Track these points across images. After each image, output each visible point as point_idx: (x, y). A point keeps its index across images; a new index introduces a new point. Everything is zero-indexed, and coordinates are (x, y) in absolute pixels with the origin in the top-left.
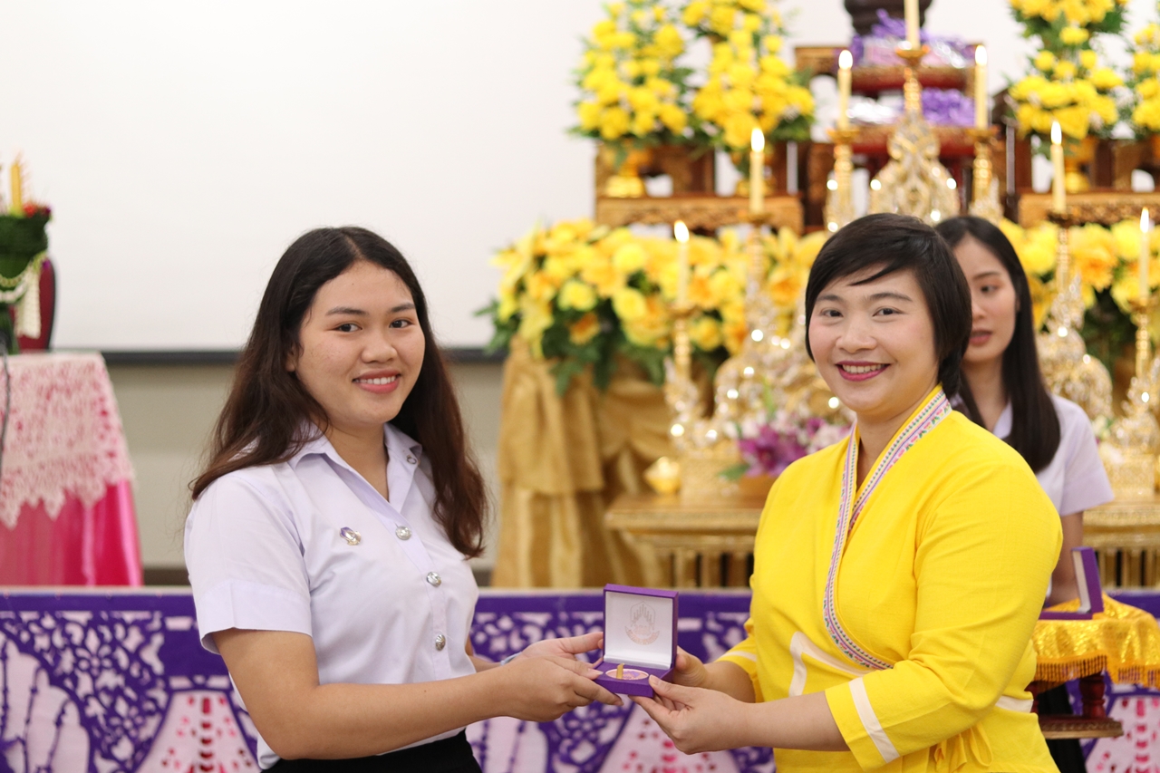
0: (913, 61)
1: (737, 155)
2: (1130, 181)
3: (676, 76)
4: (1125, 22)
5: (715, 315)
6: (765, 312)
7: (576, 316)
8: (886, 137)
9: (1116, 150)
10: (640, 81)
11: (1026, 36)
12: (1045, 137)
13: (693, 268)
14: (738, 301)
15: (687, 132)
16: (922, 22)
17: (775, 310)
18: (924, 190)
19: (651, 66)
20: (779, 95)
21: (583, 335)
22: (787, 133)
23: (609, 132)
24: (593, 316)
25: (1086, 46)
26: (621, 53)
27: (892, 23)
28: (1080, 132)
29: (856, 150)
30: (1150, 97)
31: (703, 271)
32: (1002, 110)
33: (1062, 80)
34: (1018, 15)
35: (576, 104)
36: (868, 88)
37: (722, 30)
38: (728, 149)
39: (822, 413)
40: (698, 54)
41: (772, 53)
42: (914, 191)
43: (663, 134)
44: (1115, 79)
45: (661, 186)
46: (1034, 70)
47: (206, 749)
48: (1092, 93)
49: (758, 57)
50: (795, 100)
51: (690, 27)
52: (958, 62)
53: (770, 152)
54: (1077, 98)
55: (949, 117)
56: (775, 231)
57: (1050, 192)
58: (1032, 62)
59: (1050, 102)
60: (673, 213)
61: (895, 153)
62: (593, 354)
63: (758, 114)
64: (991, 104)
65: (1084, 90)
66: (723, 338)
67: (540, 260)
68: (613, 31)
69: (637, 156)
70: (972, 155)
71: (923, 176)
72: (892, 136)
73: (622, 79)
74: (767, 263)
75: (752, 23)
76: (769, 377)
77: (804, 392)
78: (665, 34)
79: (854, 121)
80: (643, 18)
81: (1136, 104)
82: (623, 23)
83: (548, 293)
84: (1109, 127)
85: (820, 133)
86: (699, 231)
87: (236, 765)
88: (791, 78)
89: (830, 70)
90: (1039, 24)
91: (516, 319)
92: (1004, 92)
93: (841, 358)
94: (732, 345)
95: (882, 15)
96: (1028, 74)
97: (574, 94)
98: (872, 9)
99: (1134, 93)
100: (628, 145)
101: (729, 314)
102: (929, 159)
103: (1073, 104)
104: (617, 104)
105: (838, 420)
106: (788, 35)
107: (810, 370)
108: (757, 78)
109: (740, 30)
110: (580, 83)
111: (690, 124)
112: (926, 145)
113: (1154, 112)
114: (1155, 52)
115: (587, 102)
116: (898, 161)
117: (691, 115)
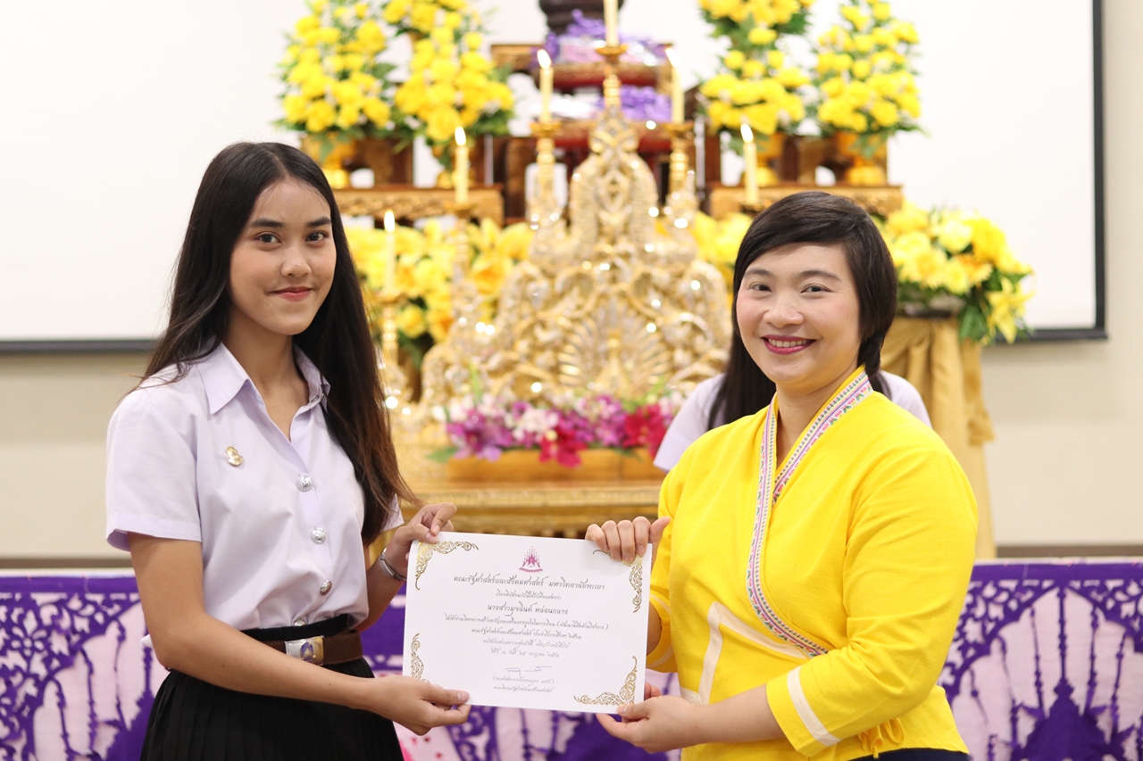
0: (612, 58)
1: (439, 148)
2: (813, 176)
3: (377, 71)
4: (811, 25)
5: (420, 303)
6: (470, 299)
8: (586, 131)
9: (802, 146)
10: (344, 75)
11: (715, 36)
12: (735, 133)
13: (398, 257)
14: (444, 289)
15: (391, 126)
17: (481, 298)
18: (623, 181)
19: (355, 62)
20: (480, 90)
22: (488, 127)
23: (314, 125)
25: (773, 47)
26: (326, 47)
27: (587, 23)
28: (769, 129)
29: (558, 144)
30: (835, 95)
31: (407, 260)
32: (692, 107)
33: (751, 78)
34: (707, 15)
35: (283, 96)
36: (566, 86)
37: (424, 27)
39: (527, 397)
40: (400, 49)
41: (472, 49)
42: (614, 182)
43: (368, 127)
44: (802, 78)
45: (364, 178)
46: (724, 68)
48: (781, 92)
49: (460, 54)
50: (494, 96)
51: (392, 24)
52: (650, 61)
53: (472, 144)
54: (766, 97)
55: (644, 112)
56: (475, 221)
57: (741, 185)
58: (722, 60)
59: (740, 100)
60: (378, 205)
61: (595, 146)
63: (460, 108)
64: (684, 100)
65: (773, 89)
66: (427, 325)
68: (317, 27)
69: (342, 149)
70: (668, 150)
71: (623, 169)
72: (591, 133)
73: (326, 73)
74: (472, 253)
75: (453, 20)
76: (475, 362)
77: (508, 377)
78: (367, 30)
79: (554, 115)
80: (346, 14)
81: (821, 102)
82: (326, 19)
84: (795, 124)
85: (518, 128)
86: (404, 222)
88: (491, 73)
89: (527, 68)
90: (728, 25)
92: (695, 90)
93: (769, 332)
94: (436, 332)
95: (577, 14)
96: (718, 73)
97: (281, 88)
98: (567, 9)
99: (820, 91)
100: (333, 137)
101: (431, 301)
102: (628, 152)
103: (762, 102)
104: (322, 97)
105: (542, 404)
106: (487, 33)
107: (513, 356)
108: (459, 74)
109: (442, 27)
110: (285, 78)
111: (392, 118)
112: (626, 139)
113: (838, 110)
114: (839, 53)
115: (293, 96)
116: (598, 154)
117: (395, 109)
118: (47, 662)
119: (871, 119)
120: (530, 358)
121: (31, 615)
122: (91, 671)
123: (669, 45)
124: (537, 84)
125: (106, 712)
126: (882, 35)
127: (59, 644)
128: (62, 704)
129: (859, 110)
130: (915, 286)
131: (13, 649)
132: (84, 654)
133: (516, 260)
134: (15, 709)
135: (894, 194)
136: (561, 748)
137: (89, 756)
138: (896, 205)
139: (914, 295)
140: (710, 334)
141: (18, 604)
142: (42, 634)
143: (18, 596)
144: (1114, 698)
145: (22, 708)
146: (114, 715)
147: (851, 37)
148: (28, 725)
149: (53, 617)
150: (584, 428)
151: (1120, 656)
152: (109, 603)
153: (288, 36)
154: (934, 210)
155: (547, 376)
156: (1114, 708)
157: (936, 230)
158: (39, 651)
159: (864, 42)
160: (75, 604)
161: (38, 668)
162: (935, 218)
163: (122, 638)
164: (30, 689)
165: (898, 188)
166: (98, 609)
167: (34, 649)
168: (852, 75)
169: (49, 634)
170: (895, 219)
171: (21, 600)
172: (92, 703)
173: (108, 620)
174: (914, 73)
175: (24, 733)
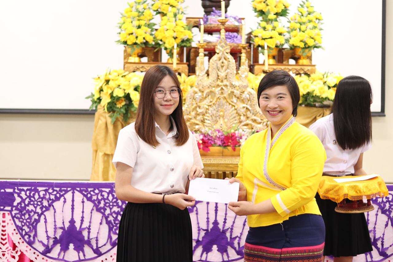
0: (223, 23)
1: (169, 50)
2: (288, 62)
3: (149, 26)
4: (288, 13)
7: (118, 98)
8: (214, 46)
9: (284, 52)
10: (139, 27)
11: (257, 16)
12: (263, 47)
15: (153, 43)
16: (226, 12)
18: (226, 62)
19: (142, 23)
20: (182, 32)
21: (120, 105)
22: (184, 44)
23: (129, 43)
24: (123, 99)
25: (276, 20)
26: (134, 18)
27: (217, 11)
28: (273, 47)
29: (205, 50)
30: (294, 36)
32: (249, 39)
33: (268, 30)
34: (255, 10)
35: (120, 33)
36: (209, 31)
37: (165, 12)
38: (166, 49)
40: (157, 19)
41: (180, 20)
42: (223, 63)
43: (146, 43)
44: (284, 30)
45: (145, 60)
47: (4, 229)
48: (277, 34)
49: (176, 21)
50: (187, 34)
51: (155, 11)
52: (237, 24)
53: (179, 49)
54: (273, 36)
55: (234, 41)
56: (180, 74)
57: (264, 64)
59: (264, 37)
61: (217, 51)
62: (123, 110)
63: (175, 38)
64: (246, 37)
65: (275, 34)
67: (107, 81)
68: (131, 11)
69: (138, 50)
70: (241, 53)
71: (226, 58)
72: (216, 46)
73: (133, 26)
75: (174, 10)
78: (147, 12)
79: (204, 41)
80: (140, 8)
81: (290, 38)
82: (134, 8)
83: (110, 92)
84: (283, 45)
85: (194, 45)
87: (13, 234)
88: (185, 27)
89: (197, 26)
90: (262, 13)
91: (100, 99)
92: (250, 33)
95: (214, 8)
96: (258, 28)
97: (119, 30)
98: (211, 7)
99: (290, 35)
100: (135, 46)
102: (227, 53)
103: (271, 38)
104: (132, 34)
105: (198, 132)
106: (184, 14)
107: (190, 117)
108: (175, 27)
109: (170, 12)
110: (120, 27)
111: (154, 41)
112: (227, 49)
113: (296, 41)
114: (297, 23)
115: (123, 33)
116: (218, 54)
117: (154, 38)
118: (41, 208)
119: (306, 44)
120: (195, 118)
121: (37, 194)
122: (55, 212)
123: (243, 19)
124: (200, 31)
125: (59, 224)
126: (310, 17)
127: (45, 203)
128: (46, 222)
129: (301, 41)
130: (318, 97)
131: (31, 204)
132: (53, 206)
133: (192, 87)
134: (31, 223)
135: (313, 68)
136: (201, 239)
137: (54, 238)
138: (314, 72)
139: (318, 100)
140: (252, 112)
141: (33, 190)
142: (40, 200)
143: (33, 188)
144: (375, 228)
145: (33, 223)
146: (62, 226)
147: (300, 17)
148: (35, 228)
149: (43, 195)
150: (212, 140)
151: (377, 215)
152: (61, 191)
153: (122, 14)
154: (325, 73)
155: (200, 124)
156: (375, 231)
157: (325, 80)
158: (39, 205)
159: (304, 19)
160: (51, 191)
161: (39, 210)
162: (325, 76)
163: (65, 202)
164: (36, 217)
165: (314, 66)
166: (58, 193)
167: (38, 205)
168: (300, 29)
169: (42, 200)
170: (312, 76)
171: (34, 189)
172: (55, 222)
173: (61, 196)
174: (321, 29)
175: (34, 231)
